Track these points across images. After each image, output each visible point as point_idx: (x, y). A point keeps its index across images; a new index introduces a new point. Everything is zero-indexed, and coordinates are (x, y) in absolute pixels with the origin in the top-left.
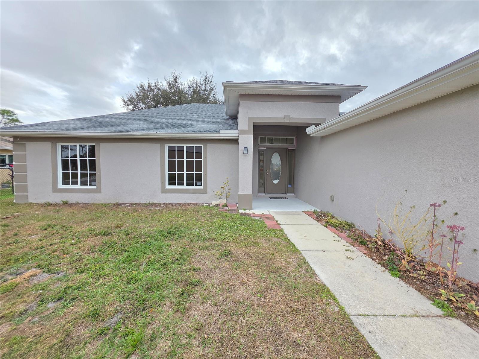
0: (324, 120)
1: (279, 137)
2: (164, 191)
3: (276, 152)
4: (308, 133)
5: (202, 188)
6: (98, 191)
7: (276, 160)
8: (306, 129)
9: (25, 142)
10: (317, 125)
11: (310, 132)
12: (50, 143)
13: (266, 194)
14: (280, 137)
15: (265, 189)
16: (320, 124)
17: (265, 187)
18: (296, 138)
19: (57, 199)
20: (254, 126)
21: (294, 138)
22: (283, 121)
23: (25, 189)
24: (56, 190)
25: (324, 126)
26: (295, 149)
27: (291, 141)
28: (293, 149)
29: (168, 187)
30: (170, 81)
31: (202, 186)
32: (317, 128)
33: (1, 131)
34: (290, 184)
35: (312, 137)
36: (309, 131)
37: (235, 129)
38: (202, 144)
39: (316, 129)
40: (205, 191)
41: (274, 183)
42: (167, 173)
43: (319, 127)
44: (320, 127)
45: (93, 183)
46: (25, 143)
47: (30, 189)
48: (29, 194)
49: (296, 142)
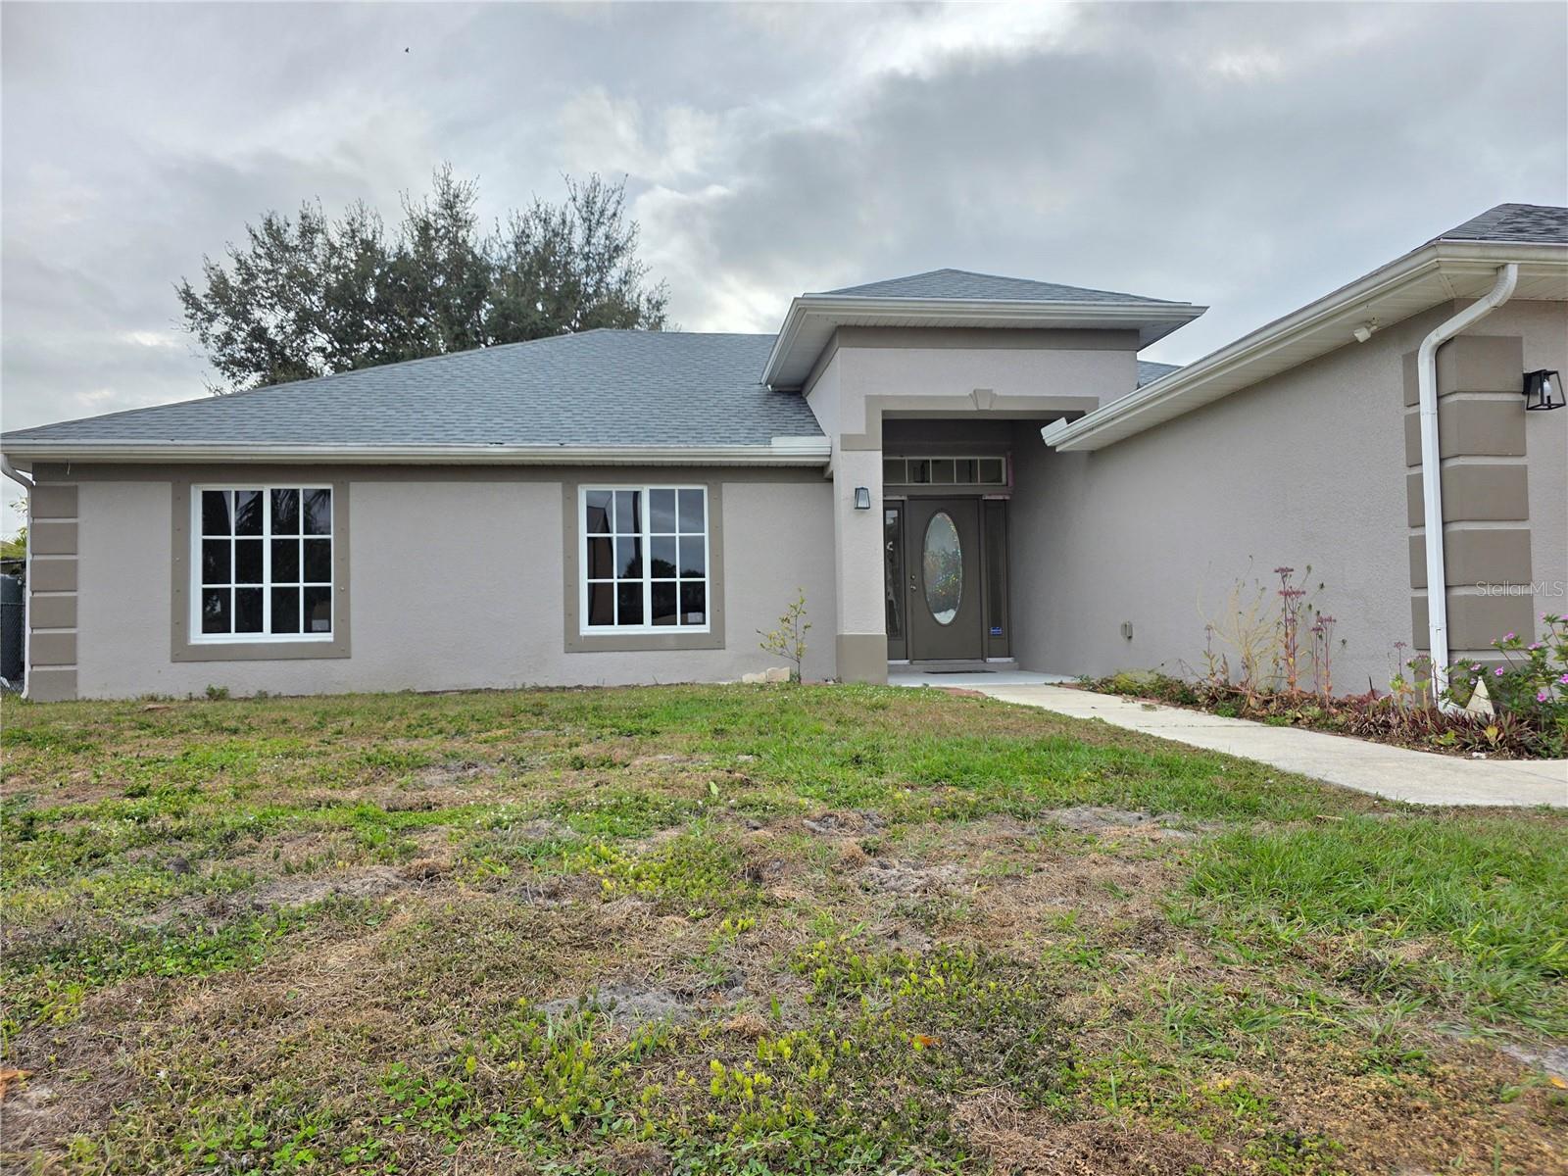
0: (1094, 403)
1: (951, 458)
2: (575, 644)
3: (941, 510)
4: (1049, 442)
5: (708, 631)
6: (340, 651)
7: (943, 540)
8: (1043, 431)
9: (77, 481)
10: (1072, 417)
11: (1054, 437)
12: (170, 484)
13: (911, 663)
14: (955, 458)
15: (910, 644)
16: (1082, 414)
17: (909, 637)
18: (1009, 460)
19: (186, 681)
20: (884, 421)
21: (1003, 459)
22: (970, 407)
23: (67, 650)
24: (183, 653)
25: (1093, 418)
26: (1007, 498)
27: (992, 472)
28: (1001, 498)
29: (587, 630)
30: (430, 215)
31: (704, 623)
32: (1074, 428)
33: (2, 445)
34: (996, 621)
35: (1062, 453)
36: (1052, 434)
37: (813, 432)
38: (706, 483)
39: (1070, 430)
40: (715, 642)
41: (937, 622)
42: (584, 581)
43: (1080, 424)
44: (1082, 424)
45: (315, 624)
46: (76, 487)
47: (83, 652)
48: (84, 669)
49: (1010, 472)
